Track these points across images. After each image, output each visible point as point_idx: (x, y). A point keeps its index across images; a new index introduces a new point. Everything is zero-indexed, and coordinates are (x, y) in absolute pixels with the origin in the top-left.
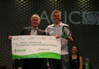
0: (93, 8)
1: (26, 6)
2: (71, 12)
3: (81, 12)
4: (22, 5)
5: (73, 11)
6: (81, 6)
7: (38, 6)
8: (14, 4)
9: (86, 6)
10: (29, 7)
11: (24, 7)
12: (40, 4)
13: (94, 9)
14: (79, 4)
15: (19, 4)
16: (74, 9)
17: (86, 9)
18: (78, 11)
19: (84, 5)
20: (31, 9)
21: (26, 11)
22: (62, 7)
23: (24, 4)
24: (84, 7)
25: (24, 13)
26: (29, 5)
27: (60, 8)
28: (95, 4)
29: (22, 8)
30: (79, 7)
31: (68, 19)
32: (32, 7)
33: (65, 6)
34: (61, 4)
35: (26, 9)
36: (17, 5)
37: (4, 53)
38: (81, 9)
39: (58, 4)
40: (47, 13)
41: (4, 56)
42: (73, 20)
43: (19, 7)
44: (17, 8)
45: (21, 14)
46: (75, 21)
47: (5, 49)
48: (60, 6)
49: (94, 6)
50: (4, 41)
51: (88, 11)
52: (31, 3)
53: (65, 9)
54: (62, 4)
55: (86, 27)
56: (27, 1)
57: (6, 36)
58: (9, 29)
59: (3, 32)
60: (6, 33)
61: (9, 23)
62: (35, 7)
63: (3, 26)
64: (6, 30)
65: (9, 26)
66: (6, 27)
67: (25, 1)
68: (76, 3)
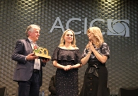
0: (121, 15)
1: (35, 10)
3: (106, 20)
4: (29, 10)
5: (96, 18)
6: (106, 12)
7: (50, 10)
8: (19, 7)
9: (112, 12)
10: (38, 13)
11: (32, 12)
12: (53, 9)
13: (122, 17)
14: (103, 10)
15: (26, 8)
16: (96, 16)
17: (112, 16)
19: (109, 10)
20: (41, 15)
21: (35, 18)
23: (32, 8)
24: (109, 14)
25: (31, 19)
26: (38, 9)
28: (124, 10)
29: (29, 13)
30: (103, 14)
32: (43, 12)
33: (85, 11)
35: (35, 14)
36: (22, 9)
37: (4, 71)
38: (106, 16)
41: (4, 75)
43: (26, 11)
44: (22, 13)
45: (28, 21)
47: (6, 65)
49: (122, 13)
50: (6, 55)
51: (115, 19)
52: (42, 7)
55: (111, 39)
56: (36, 4)
57: (8, 49)
58: (11, 40)
59: (4, 43)
60: (8, 45)
61: (12, 32)
62: (46, 12)
63: (5, 35)
64: (8, 42)
65: (12, 36)
66: (8, 38)
67: (33, 4)
68: (100, 8)
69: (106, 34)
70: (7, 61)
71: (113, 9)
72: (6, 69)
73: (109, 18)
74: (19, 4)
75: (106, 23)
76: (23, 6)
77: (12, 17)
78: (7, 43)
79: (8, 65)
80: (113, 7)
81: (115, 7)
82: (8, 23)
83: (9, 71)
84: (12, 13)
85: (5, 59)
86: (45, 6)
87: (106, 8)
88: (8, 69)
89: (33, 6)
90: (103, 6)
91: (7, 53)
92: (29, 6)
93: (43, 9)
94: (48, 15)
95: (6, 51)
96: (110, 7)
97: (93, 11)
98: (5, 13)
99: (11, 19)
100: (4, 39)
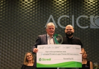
1: (33, 10)
2: (78, 16)
3: (89, 16)
4: (28, 10)
5: (81, 15)
6: (89, 10)
7: (45, 10)
8: (20, 8)
9: (94, 10)
10: (35, 12)
11: (31, 11)
12: (47, 8)
14: (86, 8)
15: (26, 8)
16: (81, 13)
17: (94, 13)
18: (86, 15)
19: (92, 8)
20: (38, 13)
21: (33, 16)
22: (70, 11)
23: (31, 8)
24: (91, 11)
25: (30, 17)
26: (35, 9)
27: (67, 13)
29: (28, 13)
30: (86, 11)
31: (75, 23)
32: (39, 12)
33: (72, 10)
34: (68, 8)
35: (33, 13)
36: (23, 10)
37: (10, 58)
38: (89, 13)
39: (65, 8)
40: (54, 17)
41: (10, 62)
42: (80, 24)
43: (26, 11)
44: (23, 13)
45: (28, 19)
46: (83, 25)
47: (12, 54)
48: (67, 10)
50: (11, 46)
51: (96, 15)
52: (38, 8)
53: (72, 13)
54: (70, 8)
55: (94, 31)
56: (34, 5)
57: (12, 41)
58: (15, 34)
59: (10, 37)
60: (12, 38)
61: (15, 27)
62: (42, 11)
63: (10, 30)
64: (13, 35)
65: (15, 31)
66: (13, 32)
67: (31, 5)
68: (84, 7)
69: (89, 28)
70: (12, 51)
71: (94, 7)
72: (12, 57)
73: (91, 15)
74: (21, 5)
75: (89, 19)
76: (23, 7)
77: (15, 16)
78: (12, 37)
79: (14, 54)
80: (94, 6)
81: (96, 6)
82: (12, 20)
83: (14, 59)
84: (15, 13)
85: (11, 49)
86: (41, 6)
87: (89, 7)
88: (13, 57)
89: (31, 7)
90: (86, 5)
91: (12, 45)
92: (28, 7)
93: (39, 9)
94: (43, 14)
95: (11, 43)
96: (92, 5)
97: (78, 9)
98: (9, 13)
99: (14, 17)
100: (10, 34)
